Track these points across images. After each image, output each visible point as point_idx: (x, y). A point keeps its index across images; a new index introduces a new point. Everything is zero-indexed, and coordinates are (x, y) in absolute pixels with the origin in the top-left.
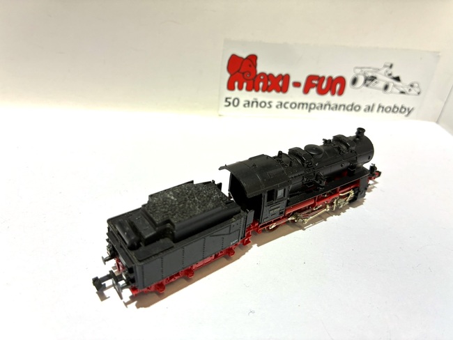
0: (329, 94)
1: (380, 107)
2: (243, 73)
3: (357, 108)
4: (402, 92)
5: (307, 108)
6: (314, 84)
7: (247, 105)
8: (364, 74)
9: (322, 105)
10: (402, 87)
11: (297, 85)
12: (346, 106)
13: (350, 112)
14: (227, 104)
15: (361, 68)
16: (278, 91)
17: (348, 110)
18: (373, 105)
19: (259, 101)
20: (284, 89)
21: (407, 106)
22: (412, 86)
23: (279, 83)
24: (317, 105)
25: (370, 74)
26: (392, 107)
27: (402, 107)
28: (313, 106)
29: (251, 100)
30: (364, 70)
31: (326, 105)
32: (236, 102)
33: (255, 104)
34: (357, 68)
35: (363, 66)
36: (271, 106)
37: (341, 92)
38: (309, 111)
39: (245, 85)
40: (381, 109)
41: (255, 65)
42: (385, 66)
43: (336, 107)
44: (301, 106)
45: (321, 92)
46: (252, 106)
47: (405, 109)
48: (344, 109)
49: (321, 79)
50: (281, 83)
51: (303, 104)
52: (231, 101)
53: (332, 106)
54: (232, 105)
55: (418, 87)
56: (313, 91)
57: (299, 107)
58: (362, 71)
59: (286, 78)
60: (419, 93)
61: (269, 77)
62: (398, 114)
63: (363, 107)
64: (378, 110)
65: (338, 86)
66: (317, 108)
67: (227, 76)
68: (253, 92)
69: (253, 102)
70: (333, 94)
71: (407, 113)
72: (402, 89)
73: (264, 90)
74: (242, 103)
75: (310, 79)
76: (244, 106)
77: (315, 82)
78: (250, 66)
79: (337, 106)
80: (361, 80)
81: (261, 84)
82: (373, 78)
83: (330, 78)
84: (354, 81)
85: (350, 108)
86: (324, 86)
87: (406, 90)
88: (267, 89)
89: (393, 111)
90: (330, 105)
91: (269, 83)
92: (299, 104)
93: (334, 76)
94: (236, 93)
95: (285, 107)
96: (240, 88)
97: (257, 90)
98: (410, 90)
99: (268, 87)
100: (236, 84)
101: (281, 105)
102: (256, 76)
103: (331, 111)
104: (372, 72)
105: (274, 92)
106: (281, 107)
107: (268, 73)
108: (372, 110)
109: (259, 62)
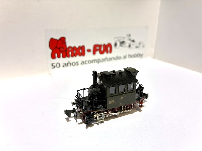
1: (129, 55)
2: (59, 48)
3: (120, 58)
4: (137, 47)
7: (65, 66)
8: (119, 41)
9: (103, 59)
11: (89, 51)
12: (114, 57)
13: (117, 61)
14: (53, 67)
15: (117, 38)
16: (80, 55)
18: (126, 55)
19: (71, 62)
20: (83, 54)
22: (140, 43)
25: (122, 40)
28: (99, 61)
29: (67, 63)
30: (119, 39)
31: (105, 59)
32: (58, 65)
33: (69, 65)
34: (115, 38)
35: (117, 36)
37: (111, 51)
38: (98, 63)
39: (61, 55)
40: (130, 57)
41: (65, 43)
42: (127, 36)
46: (68, 65)
47: (139, 55)
49: (100, 46)
50: (81, 51)
51: (94, 60)
52: (55, 65)
54: (56, 67)
56: (98, 53)
57: (93, 63)
59: (83, 48)
60: (143, 46)
61: (74, 48)
62: (137, 58)
63: (122, 57)
66: (102, 61)
67: (50, 51)
68: (67, 58)
69: (68, 64)
70: (107, 52)
73: (72, 56)
74: (61, 65)
75: (95, 46)
76: (63, 66)
77: (98, 48)
78: (62, 44)
79: (110, 58)
80: (118, 44)
81: (70, 53)
82: (123, 42)
83: (104, 45)
84: (116, 45)
85: (116, 58)
86: (102, 49)
87: (138, 45)
88: (74, 55)
89: (135, 56)
90: (107, 59)
91: (75, 52)
94: (57, 60)
95: (86, 63)
96: (59, 57)
97: (69, 56)
100: (56, 55)
101: (83, 63)
102: (67, 49)
103: (108, 61)
105: (78, 57)
108: (126, 58)
109: (67, 41)
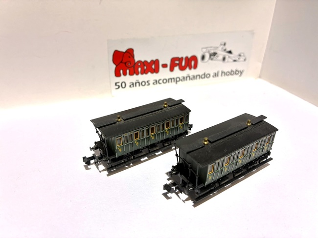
0: (188, 69)
2: (125, 63)
6: (177, 63)
7: (132, 86)
8: (209, 52)
9: (184, 78)
10: (234, 57)
11: (165, 66)
12: (201, 75)
13: (204, 80)
14: (117, 87)
15: (206, 48)
16: (152, 72)
17: (202, 78)
18: (218, 72)
20: (156, 70)
21: (239, 69)
22: (240, 55)
24: (181, 78)
26: (230, 71)
27: (236, 71)
28: (178, 79)
29: (134, 82)
30: (208, 49)
31: (187, 77)
32: (123, 84)
33: (138, 84)
34: (203, 48)
35: (206, 46)
36: (149, 84)
37: (195, 67)
38: (176, 83)
39: (128, 71)
41: (133, 56)
42: (221, 45)
43: (194, 78)
44: (170, 80)
45: (182, 69)
46: (136, 85)
47: (238, 71)
49: (180, 59)
50: (153, 67)
51: (171, 79)
52: (120, 84)
53: (191, 77)
54: (121, 87)
55: (244, 56)
56: (177, 69)
57: (169, 82)
58: (207, 50)
59: (156, 62)
60: (245, 60)
61: (144, 63)
63: (212, 74)
65: (193, 63)
66: (182, 80)
67: (114, 66)
68: (135, 75)
69: (136, 83)
70: (190, 68)
71: (240, 74)
72: (234, 59)
73: (142, 73)
74: (128, 85)
75: (173, 60)
76: (130, 86)
77: (177, 62)
78: (129, 57)
79: (194, 76)
80: (207, 56)
81: (140, 69)
82: (215, 54)
83: (187, 58)
84: (203, 58)
86: (183, 64)
87: (237, 59)
88: (144, 72)
90: (189, 77)
91: (145, 68)
92: (169, 79)
93: (189, 56)
95: (159, 83)
96: (125, 74)
97: (137, 74)
98: (239, 58)
99: (145, 70)
100: (121, 71)
102: (135, 64)
103: (191, 81)
104: (213, 50)
105: (149, 74)
106: (157, 83)
107: (143, 60)
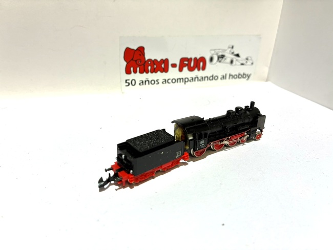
0: (196, 70)
1: (230, 75)
2: (136, 61)
3: (216, 78)
4: (242, 64)
5: (183, 81)
6: (186, 64)
7: (141, 84)
8: (217, 54)
9: (192, 78)
10: (242, 61)
11: (174, 66)
12: (209, 77)
13: (212, 81)
14: (127, 84)
16: (162, 72)
17: (210, 80)
18: (226, 75)
19: (150, 80)
21: (246, 73)
22: (247, 59)
23: (161, 66)
24: (190, 79)
25: (220, 54)
26: (238, 75)
27: (244, 74)
28: (187, 80)
30: (217, 51)
31: (195, 78)
32: (133, 82)
33: (147, 82)
34: (211, 50)
35: (215, 48)
36: (158, 83)
37: (204, 68)
38: (185, 83)
39: (138, 69)
40: (231, 77)
41: (144, 55)
42: (229, 47)
43: (202, 79)
44: (179, 80)
45: (191, 69)
46: (145, 84)
47: (246, 75)
48: (207, 80)
49: (189, 60)
50: (163, 66)
52: (130, 82)
53: (199, 78)
54: (130, 85)
55: (251, 59)
56: (185, 69)
57: (177, 82)
58: (215, 52)
59: (166, 61)
60: (252, 64)
61: (154, 62)
62: (242, 79)
63: (220, 77)
64: (229, 78)
65: (201, 64)
66: (190, 81)
67: (125, 63)
68: (145, 74)
69: (145, 81)
70: (199, 70)
71: (247, 78)
72: (242, 62)
73: (152, 72)
74: (138, 83)
75: (182, 60)
77: (186, 62)
78: (140, 55)
79: (202, 77)
80: (215, 58)
81: (149, 68)
82: (223, 56)
83: (195, 59)
84: (211, 59)
85: (211, 78)
86: (192, 65)
87: (244, 62)
88: (154, 71)
89: (239, 77)
91: (155, 66)
93: (198, 57)
94: (132, 76)
95: (168, 83)
96: (135, 72)
97: (147, 72)
98: (246, 62)
99: (155, 69)
100: (132, 69)
101: (165, 81)
102: (145, 62)
103: (199, 81)
105: (159, 73)
106: (166, 83)
108: (225, 78)
109: (146, 51)
